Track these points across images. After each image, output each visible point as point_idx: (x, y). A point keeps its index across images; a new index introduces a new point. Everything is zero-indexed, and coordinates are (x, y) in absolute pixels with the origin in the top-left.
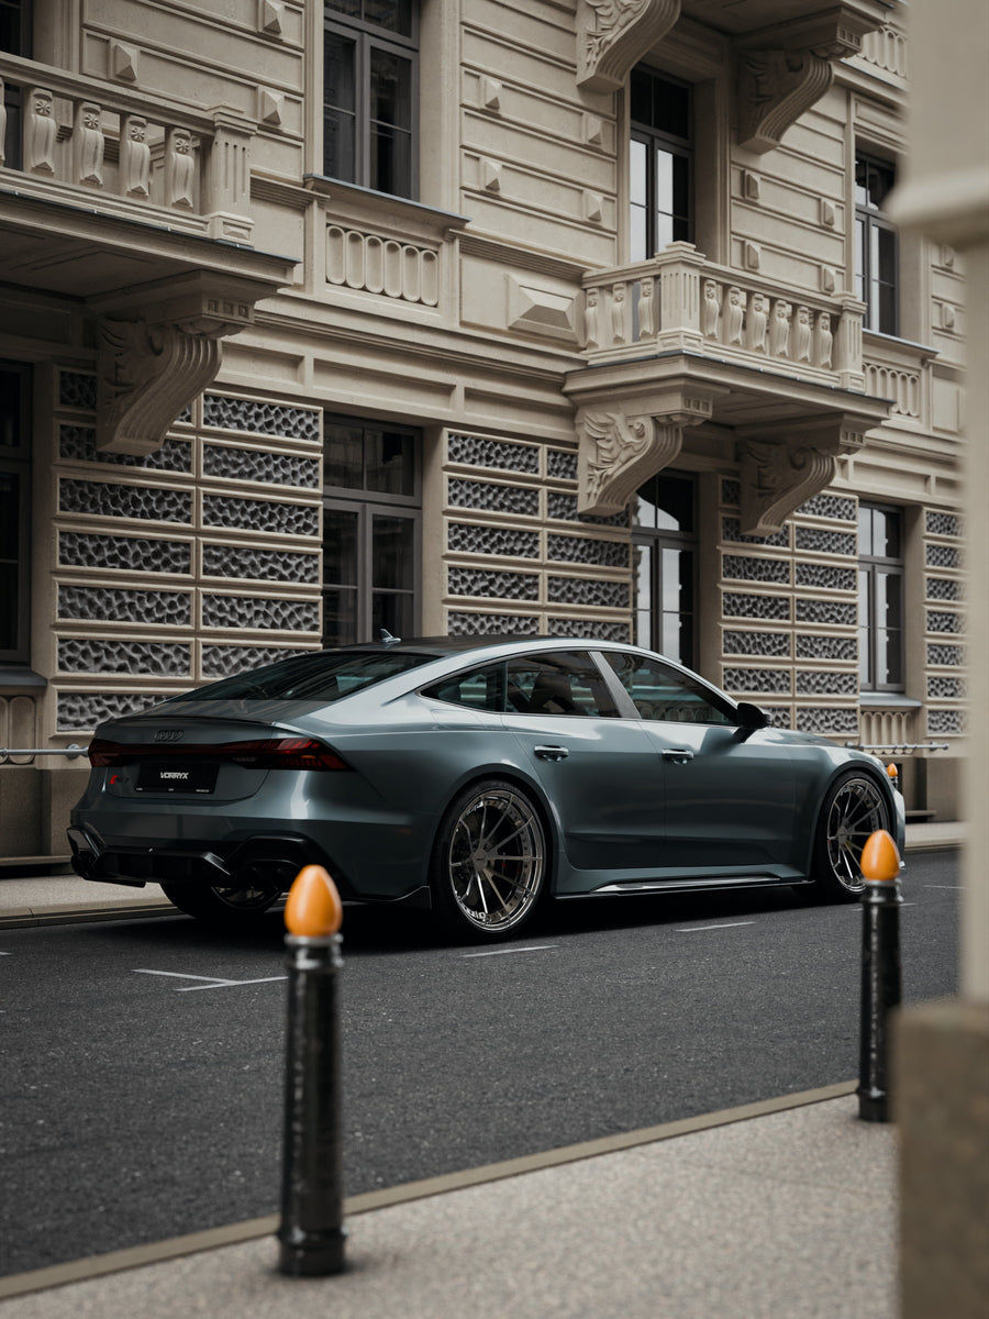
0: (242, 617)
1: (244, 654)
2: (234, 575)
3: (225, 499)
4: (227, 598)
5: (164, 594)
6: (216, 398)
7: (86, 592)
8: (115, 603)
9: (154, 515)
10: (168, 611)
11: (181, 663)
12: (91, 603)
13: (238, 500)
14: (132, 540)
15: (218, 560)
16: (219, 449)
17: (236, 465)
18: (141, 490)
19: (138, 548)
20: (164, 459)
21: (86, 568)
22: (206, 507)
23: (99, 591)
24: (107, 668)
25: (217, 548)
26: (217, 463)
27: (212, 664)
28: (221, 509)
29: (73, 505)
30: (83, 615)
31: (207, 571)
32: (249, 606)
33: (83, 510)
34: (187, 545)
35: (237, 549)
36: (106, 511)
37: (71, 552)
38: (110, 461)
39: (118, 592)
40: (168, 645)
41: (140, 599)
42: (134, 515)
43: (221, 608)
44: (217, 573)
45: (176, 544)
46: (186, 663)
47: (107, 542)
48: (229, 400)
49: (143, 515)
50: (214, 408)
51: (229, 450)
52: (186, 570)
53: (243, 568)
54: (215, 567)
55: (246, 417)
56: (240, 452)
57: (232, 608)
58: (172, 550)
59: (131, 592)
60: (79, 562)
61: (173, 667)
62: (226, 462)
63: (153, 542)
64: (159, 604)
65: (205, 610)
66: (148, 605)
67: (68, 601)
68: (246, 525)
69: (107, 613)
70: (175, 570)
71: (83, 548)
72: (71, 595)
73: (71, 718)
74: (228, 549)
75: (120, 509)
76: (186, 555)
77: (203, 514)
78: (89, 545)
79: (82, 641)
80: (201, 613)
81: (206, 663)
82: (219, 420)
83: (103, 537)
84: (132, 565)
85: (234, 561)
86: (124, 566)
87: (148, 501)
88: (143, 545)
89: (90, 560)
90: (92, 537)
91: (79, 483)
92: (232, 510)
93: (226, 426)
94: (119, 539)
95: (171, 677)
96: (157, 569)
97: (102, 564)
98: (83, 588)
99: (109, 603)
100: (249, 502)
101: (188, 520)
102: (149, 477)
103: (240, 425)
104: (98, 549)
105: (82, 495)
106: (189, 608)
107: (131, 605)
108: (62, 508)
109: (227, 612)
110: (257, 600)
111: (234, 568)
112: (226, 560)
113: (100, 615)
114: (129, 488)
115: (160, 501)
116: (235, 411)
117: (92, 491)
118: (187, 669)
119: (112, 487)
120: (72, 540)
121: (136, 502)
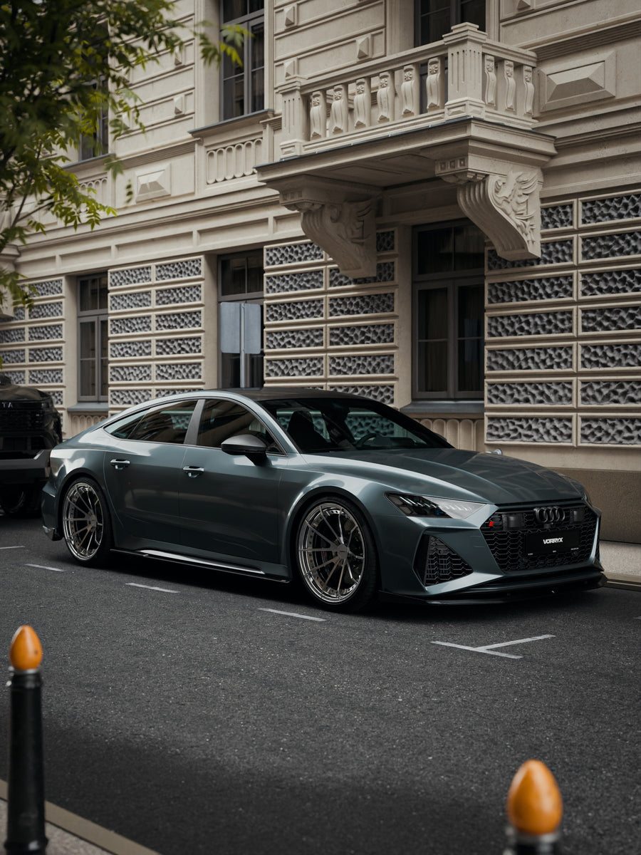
0: (613, 359)
1: (613, 387)
2: (607, 328)
3: (600, 274)
4: (601, 347)
5: (554, 349)
6: (593, 202)
7: (504, 353)
8: (521, 356)
9: (549, 296)
10: (557, 360)
11: (566, 396)
12: (507, 359)
13: (610, 273)
14: (534, 315)
15: (594, 319)
16: (594, 239)
17: (609, 247)
18: (540, 280)
19: (537, 320)
20: (554, 255)
21: (505, 338)
22: (584, 282)
23: (511, 351)
24: (517, 401)
25: (593, 311)
26: (593, 249)
27: (588, 396)
28: (597, 282)
29: (497, 298)
30: (503, 368)
31: (585, 329)
32: (619, 351)
33: (503, 301)
34: (571, 312)
35: (610, 310)
36: (517, 299)
37: (496, 328)
38: (519, 266)
39: (523, 350)
40: (558, 383)
41: (538, 354)
42: (535, 298)
43: (596, 354)
44: (594, 329)
45: (563, 313)
46: (569, 395)
47: (517, 319)
48: (603, 201)
49: (541, 297)
50: (591, 210)
51: (603, 237)
52: (571, 330)
53: (615, 323)
54: (591, 325)
55: (616, 209)
56: (611, 237)
57: (605, 355)
58: (559, 317)
59: (533, 350)
60: (500, 335)
61: (560, 398)
62: (600, 247)
63: (547, 314)
64: (550, 355)
65: (582, 356)
66: (543, 357)
67: (493, 359)
68: (618, 290)
69: (516, 364)
70: (563, 331)
71: (503, 326)
72: (496, 356)
73: (496, 433)
74: (601, 311)
75: (526, 296)
76: (570, 319)
77: (581, 288)
78: (506, 322)
79: (502, 385)
80: (580, 359)
81: (584, 395)
82: (595, 217)
83: (516, 316)
84: (533, 331)
85: (608, 319)
86: (529, 333)
87: (544, 287)
88: (541, 318)
89: (507, 332)
90: (509, 317)
91: (501, 284)
92: (606, 281)
93: (600, 221)
94: (526, 315)
95: (559, 405)
96: (550, 332)
97: (515, 334)
98: (502, 350)
99: (518, 358)
100: (619, 272)
101: (571, 295)
102: (543, 270)
103: (611, 217)
104: (512, 325)
105: (504, 292)
106: (571, 357)
107: (532, 358)
108: (490, 302)
109: (601, 357)
110: (626, 346)
111: (606, 324)
112: (599, 319)
113: (514, 368)
114: (532, 281)
115: (552, 285)
116: (608, 207)
117: (508, 287)
118: (570, 400)
119: (521, 282)
120: (497, 321)
121: (536, 289)
